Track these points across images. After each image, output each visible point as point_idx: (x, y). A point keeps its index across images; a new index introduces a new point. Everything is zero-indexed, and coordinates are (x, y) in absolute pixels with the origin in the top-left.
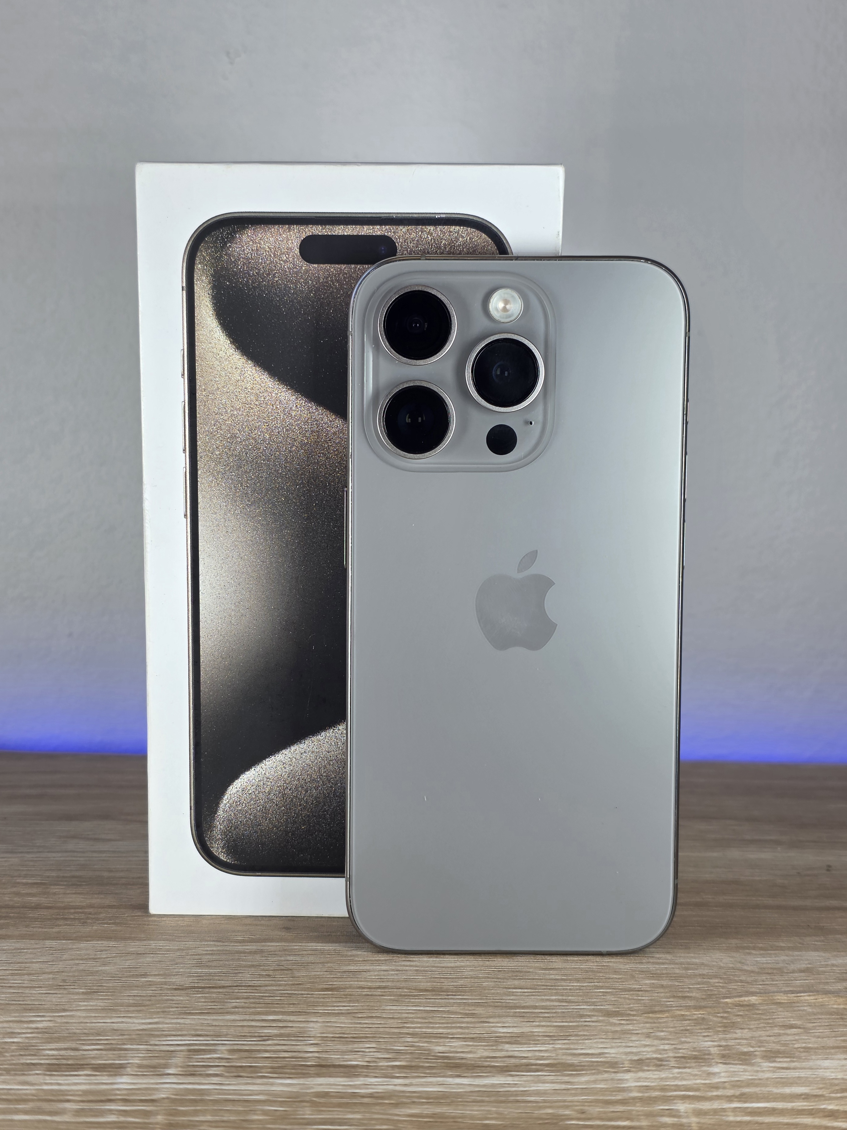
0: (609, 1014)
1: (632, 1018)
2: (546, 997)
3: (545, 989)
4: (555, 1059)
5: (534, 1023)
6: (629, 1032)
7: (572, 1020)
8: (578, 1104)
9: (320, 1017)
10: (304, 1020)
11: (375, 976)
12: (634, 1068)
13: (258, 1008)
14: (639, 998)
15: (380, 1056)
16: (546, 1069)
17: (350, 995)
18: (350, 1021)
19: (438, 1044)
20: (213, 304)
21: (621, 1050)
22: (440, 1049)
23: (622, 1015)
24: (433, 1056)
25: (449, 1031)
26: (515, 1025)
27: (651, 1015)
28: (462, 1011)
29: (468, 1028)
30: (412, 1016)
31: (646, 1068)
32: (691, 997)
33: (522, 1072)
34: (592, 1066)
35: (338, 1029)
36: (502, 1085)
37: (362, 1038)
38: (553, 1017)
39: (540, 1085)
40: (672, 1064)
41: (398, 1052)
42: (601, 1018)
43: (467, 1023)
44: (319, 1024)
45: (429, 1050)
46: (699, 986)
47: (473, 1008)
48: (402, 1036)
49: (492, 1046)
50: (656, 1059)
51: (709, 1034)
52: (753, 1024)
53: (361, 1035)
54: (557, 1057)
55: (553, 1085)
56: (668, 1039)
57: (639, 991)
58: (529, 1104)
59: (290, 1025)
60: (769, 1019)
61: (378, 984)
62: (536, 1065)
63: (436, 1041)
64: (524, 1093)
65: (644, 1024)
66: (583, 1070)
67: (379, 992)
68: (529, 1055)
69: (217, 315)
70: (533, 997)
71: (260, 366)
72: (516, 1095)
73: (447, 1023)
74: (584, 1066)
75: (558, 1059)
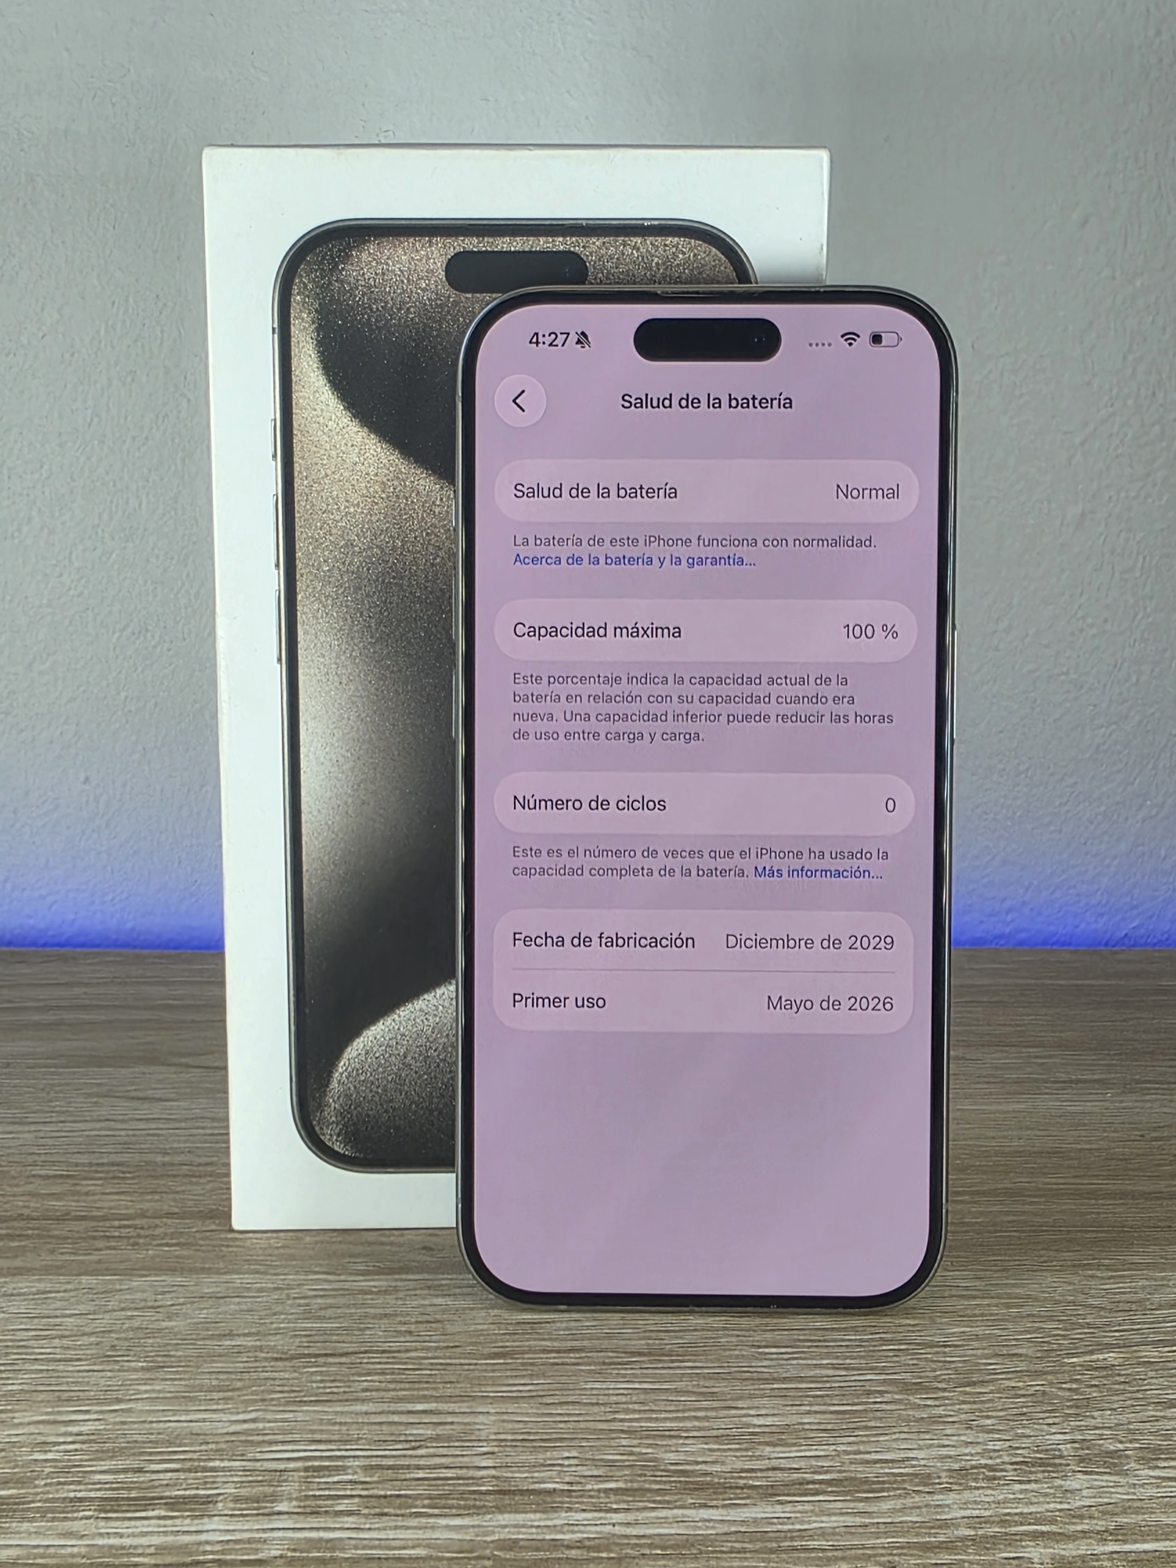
0: (908, 1388)
1: (942, 1394)
2: (814, 1362)
3: (809, 1347)
4: (840, 1472)
5: (803, 1408)
6: (940, 1420)
7: (856, 1400)
8: (883, 1551)
9: (491, 1404)
10: (468, 1410)
11: (564, 1330)
12: (956, 1484)
13: (401, 1390)
14: (948, 1359)
15: (586, 1473)
16: (830, 1489)
17: (532, 1364)
18: (535, 1411)
19: (668, 1449)
20: (318, 352)
21: (934, 1452)
22: (672, 1457)
23: (927, 1390)
24: (663, 1470)
25: (681, 1425)
26: (776, 1412)
27: (968, 1389)
28: (695, 1390)
29: (707, 1418)
30: (624, 1399)
31: (973, 1484)
32: (1021, 1355)
33: (794, 1495)
34: (895, 1482)
35: (521, 1425)
36: (768, 1521)
37: (556, 1440)
38: (827, 1396)
39: (824, 1519)
40: (1011, 1475)
41: (611, 1464)
42: (896, 1397)
43: (706, 1409)
44: (492, 1418)
45: (655, 1460)
46: (1029, 1336)
47: (711, 1383)
48: (614, 1435)
49: (747, 1450)
50: (986, 1466)
51: (1056, 1420)
52: (1117, 1401)
53: (554, 1436)
54: (843, 1469)
55: (842, 1518)
56: (999, 1431)
57: (945, 1346)
58: (813, 1555)
59: (450, 1419)
60: (1138, 1391)
61: (570, 1344)
62: (813, 1482)
63: (665, 1443)
64: (802, 1534)
65: (960, 1404)
66: (882, 1490)
67: (572, 1357)
68: (802, 1464)
69: (324, 368)
70: (795, 1362)
71: (388, 442)
72: (792, 1539)
73: (677, 1411)
74: (884, 1482)
75: (845, 1471)
